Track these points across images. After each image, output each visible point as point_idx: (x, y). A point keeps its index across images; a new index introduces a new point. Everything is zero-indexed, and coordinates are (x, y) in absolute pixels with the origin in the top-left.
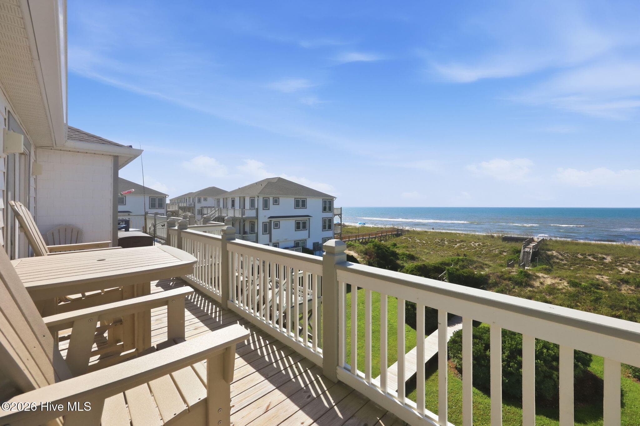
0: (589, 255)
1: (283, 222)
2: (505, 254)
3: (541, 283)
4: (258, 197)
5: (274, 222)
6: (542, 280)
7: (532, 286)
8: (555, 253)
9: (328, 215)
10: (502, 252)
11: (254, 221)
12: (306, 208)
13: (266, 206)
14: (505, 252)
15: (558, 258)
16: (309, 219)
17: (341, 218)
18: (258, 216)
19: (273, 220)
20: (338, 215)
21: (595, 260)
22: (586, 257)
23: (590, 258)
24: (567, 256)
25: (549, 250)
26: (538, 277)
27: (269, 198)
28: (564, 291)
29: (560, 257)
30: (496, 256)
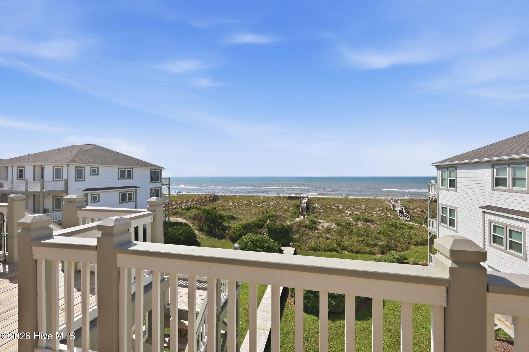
0: (332, 205)
1: (103, 195)
2: (291, 208)
3: (322, 226)
4: (68, 165)
5: (91, 195)
6: (322, 224)
7: (318, 229)
8: (317, 205)
9: (156, 185)
10: (289, 208)
11: (62, 195)
12: (132, 179)
13: (80, 176)
14: (291, 207)
15: (318, 209)
16: (136, 190)
17: (169, 188)
18: (67, 190)
19: (90, 193)
20: (166, 185)
21: (335, 208)
22: (331, 207)
23: (333, 207)
24: (323, 206)
25: (314, 204)
26: (320, 223)
27: (84, 168)
28: (334, 230)
29: (320, 208)
30: (286, 211)
